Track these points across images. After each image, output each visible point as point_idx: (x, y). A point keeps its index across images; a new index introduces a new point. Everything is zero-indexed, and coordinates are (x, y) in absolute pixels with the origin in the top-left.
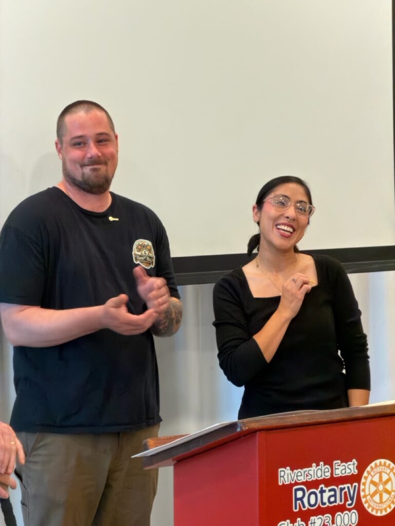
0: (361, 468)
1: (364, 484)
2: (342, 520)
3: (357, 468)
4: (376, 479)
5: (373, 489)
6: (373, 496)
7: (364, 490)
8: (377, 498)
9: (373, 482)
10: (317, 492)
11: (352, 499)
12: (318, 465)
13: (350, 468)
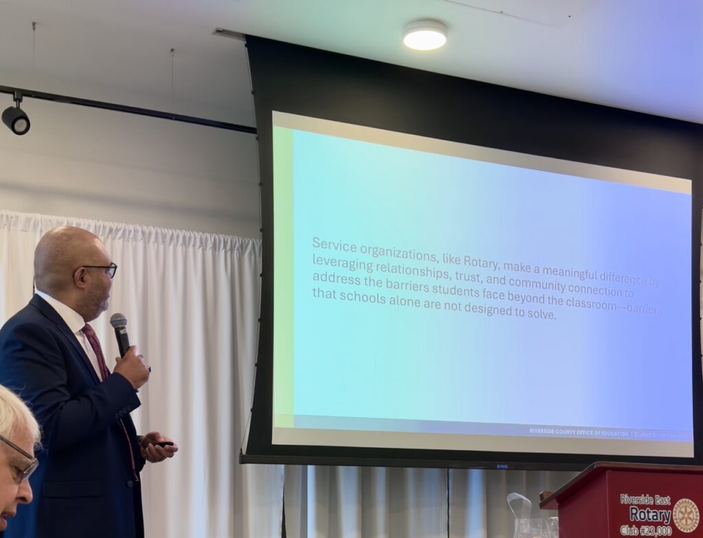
0: (673, 502)
1: (675, 512)
2: (662, 531)
3: (670, 501)
4: (683, 510)
5: (681, 516)
6: (681, 520)
7: (675, 515)
8: (684, 521)
9: (681, 512)
10: (646, 511)
11: (668, 520)
12: (645, 496)
13: (666, 501)
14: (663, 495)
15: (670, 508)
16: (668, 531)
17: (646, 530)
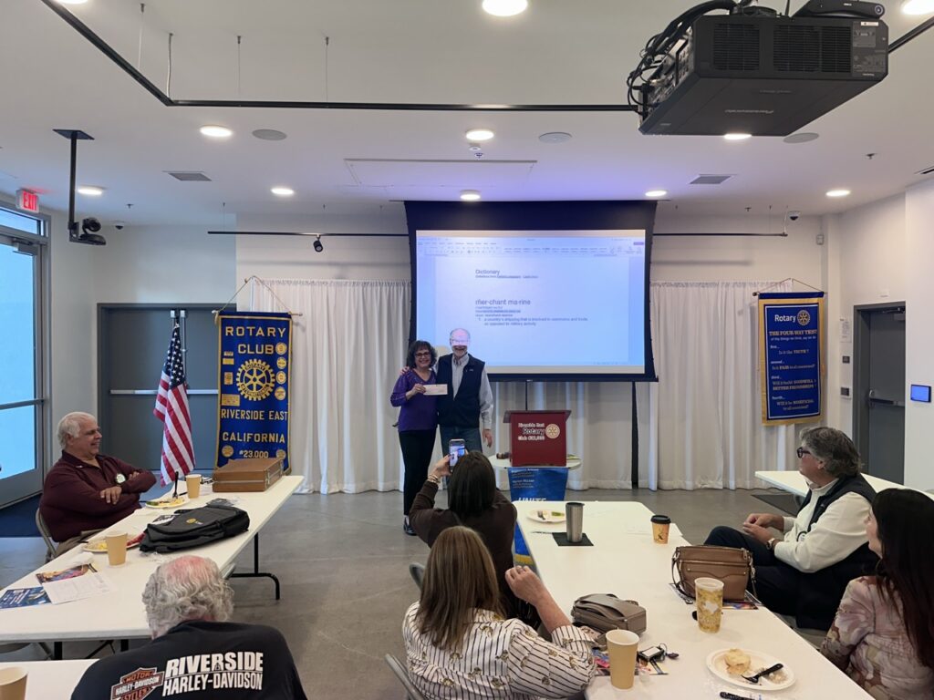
0: (546, 426)
2: (539, 438)
4: (551, 429)
7: (547, 431)
8: (551, 434)
11: (543, 433)
12: (531, 424)
13: (542, 425)
14: (541, 423)
15: (545, 428)
16: (543, 438)
17: (531, 438)
